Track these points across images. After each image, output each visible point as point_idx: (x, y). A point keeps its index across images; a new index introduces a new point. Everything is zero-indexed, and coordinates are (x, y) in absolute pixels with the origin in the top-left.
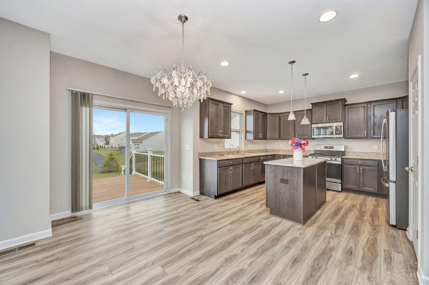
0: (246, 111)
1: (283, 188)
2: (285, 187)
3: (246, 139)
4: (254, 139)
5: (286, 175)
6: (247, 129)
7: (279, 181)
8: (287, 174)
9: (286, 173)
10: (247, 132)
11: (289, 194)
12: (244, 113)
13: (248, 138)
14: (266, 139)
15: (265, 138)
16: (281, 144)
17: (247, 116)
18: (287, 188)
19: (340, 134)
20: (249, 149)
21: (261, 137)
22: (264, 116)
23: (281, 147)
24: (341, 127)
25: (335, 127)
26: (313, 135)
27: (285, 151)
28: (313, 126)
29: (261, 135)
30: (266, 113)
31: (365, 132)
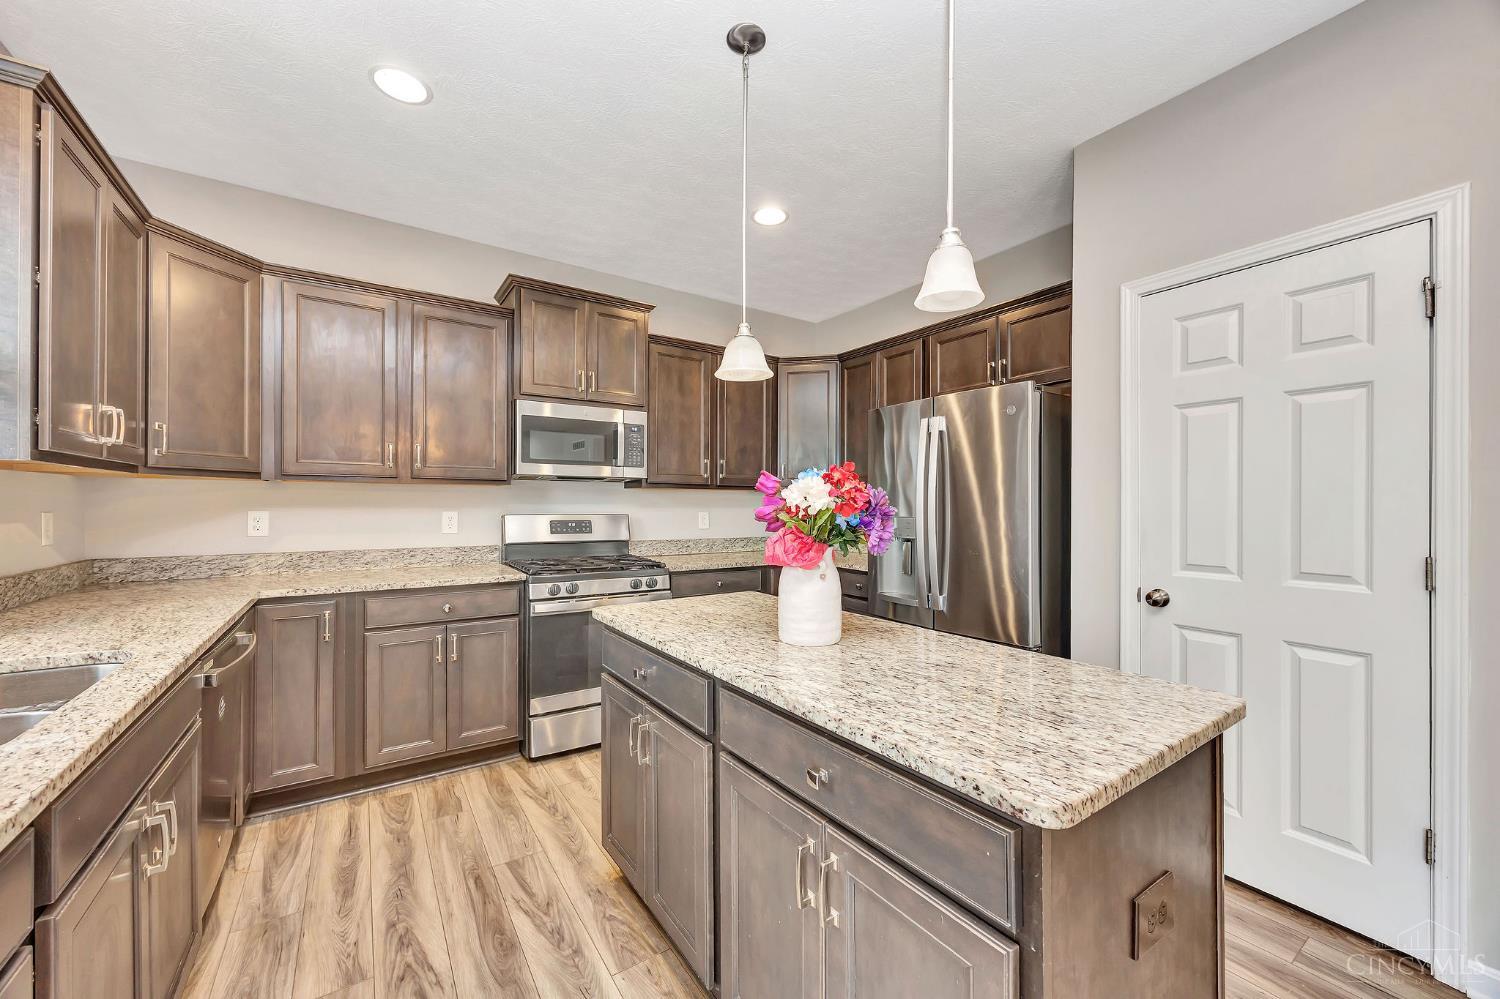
4: (37, 456)
15: (130, 459)
19: (635, 465)
21: (112, 440)
22: (128, 235)
23: (252, 532)
24: (640, 428)
25: (621, 429)
26: (523, 461)
27: (296, 562)
28: (525, 407)
29: (119, 415)
30: (143, 216)
31: (705, 461)
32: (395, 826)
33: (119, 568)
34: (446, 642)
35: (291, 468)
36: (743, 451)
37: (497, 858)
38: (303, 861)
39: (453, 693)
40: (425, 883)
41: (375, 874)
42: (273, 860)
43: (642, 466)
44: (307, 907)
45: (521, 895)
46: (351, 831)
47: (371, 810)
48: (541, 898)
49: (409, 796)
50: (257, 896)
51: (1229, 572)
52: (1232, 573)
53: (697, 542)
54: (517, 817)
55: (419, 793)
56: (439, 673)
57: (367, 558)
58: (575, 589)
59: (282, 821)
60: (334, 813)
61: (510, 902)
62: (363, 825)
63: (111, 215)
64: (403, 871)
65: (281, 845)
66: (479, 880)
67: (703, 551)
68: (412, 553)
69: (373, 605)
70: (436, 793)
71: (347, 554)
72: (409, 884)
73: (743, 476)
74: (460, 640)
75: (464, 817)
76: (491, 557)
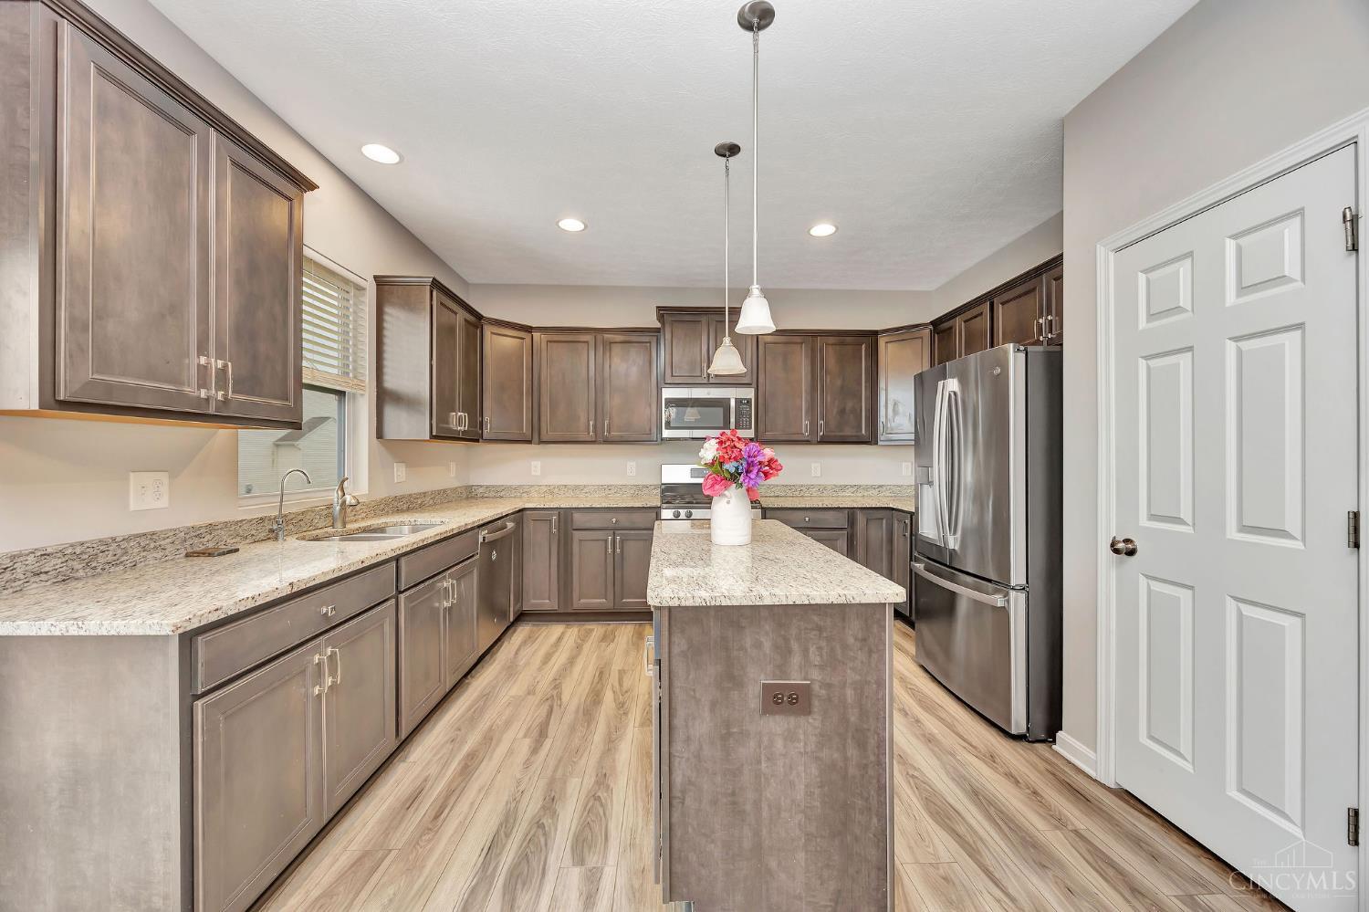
0: (381, 282)
1: (779, 743)
2: (790, 737)
3: (380, 435)
4: (433, 437)
5: (796, 659)
6: (390, 383)
7: (754, 702)
8: (805, 651)
9: (795, 646)
10: (384, 397)
11: (814, 771)
12: (371, 288)
13: (390, 433)
14: (477, 441)
15: (474, 436)
16: (534, 463)
17: (388, 309)
18: (802, 737)
19: (746, 429)
20: (399, 493)
21: (462, 428)
22: (471, 328)
23: (533, 473)
24: (749, 401)
25: (733, 403)
26: (666, 428)
27: (551, 490)
28: (668, 393)
29: (465, 416)
30: (479, 317)
31: (806, 422)
32: (579, 641)
33: (481, 490)
34: (614, 541)
35: (544, 439)
36: (842, 412)
37: (616, 668)
38: (536, 646)
39: (618, 574)
40: (577, 669)
41: (560, 658)
42: (524, 643)
43: (750, 428)
44: (528, 664)
45: (616, 684)
46: (560, 639)
47: (572, 633)
48: (625, 688)
49: (593, 630)
50: (512, 655)
51: (1184, 523)
52: (1188, 525)
53: (809, 487)
54: (638, 651)
55: (597, 629)
56: (610, 560)
57: (586, 490)
58: (691, 514)
59: (535, 628)
60: (557, 629)
61: (610, 684)
62: (565, 639)
63: (463, 322)
64: (572, 661)
65: (530, 637)
66: (601, 674)
67: (815, 494)
68: (609, 487)
69: (577, 516)
70: (606, 632)
71: (577, 487)
72: (571, 666)
73: (841, 434)
74: (622, 541)
75: (612, 645)
76: (655, 492)
